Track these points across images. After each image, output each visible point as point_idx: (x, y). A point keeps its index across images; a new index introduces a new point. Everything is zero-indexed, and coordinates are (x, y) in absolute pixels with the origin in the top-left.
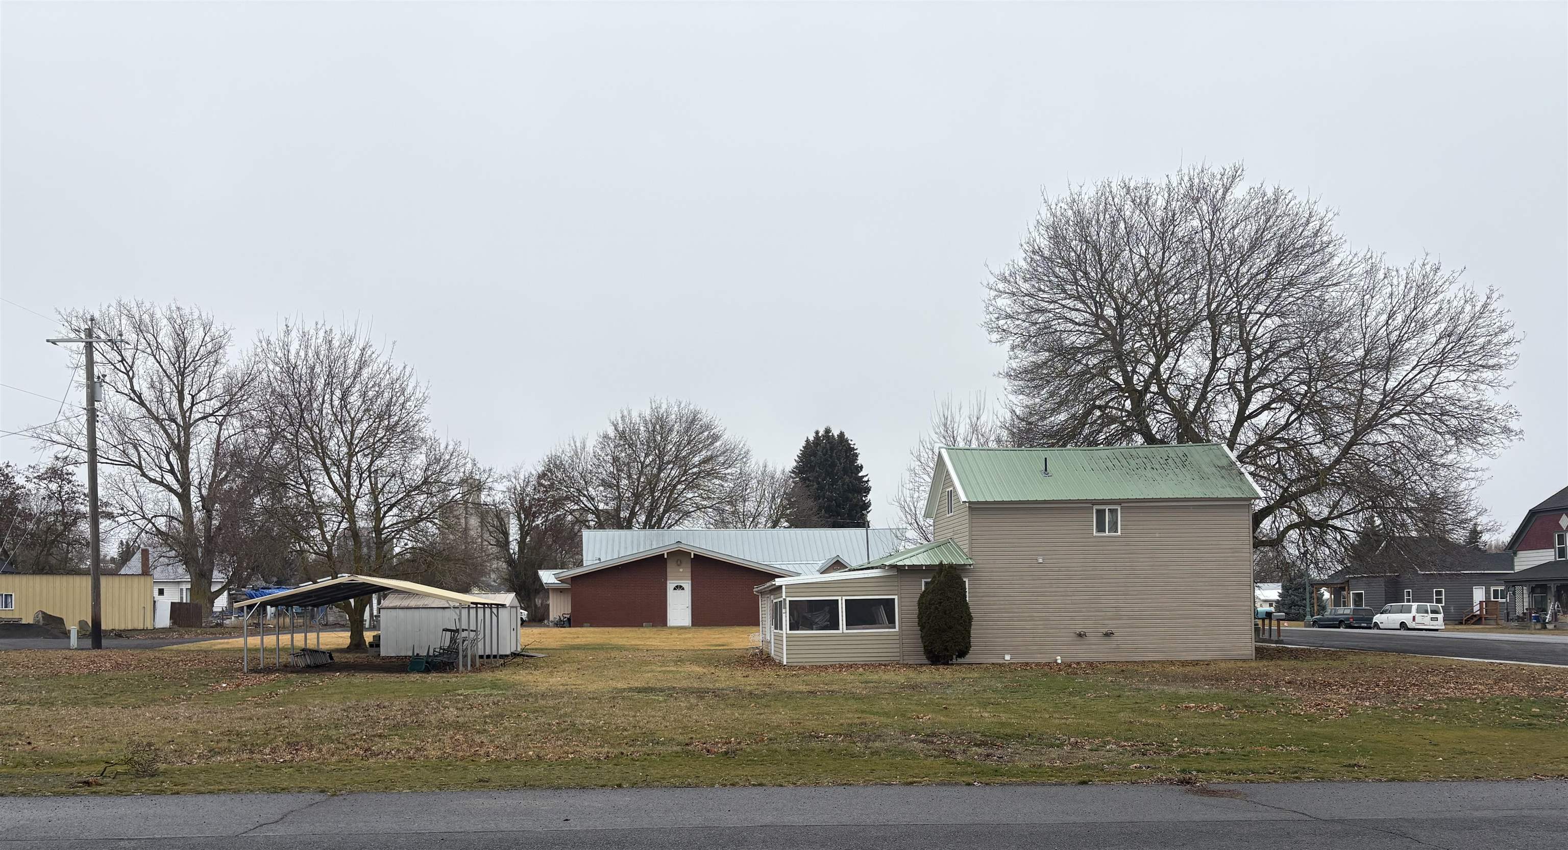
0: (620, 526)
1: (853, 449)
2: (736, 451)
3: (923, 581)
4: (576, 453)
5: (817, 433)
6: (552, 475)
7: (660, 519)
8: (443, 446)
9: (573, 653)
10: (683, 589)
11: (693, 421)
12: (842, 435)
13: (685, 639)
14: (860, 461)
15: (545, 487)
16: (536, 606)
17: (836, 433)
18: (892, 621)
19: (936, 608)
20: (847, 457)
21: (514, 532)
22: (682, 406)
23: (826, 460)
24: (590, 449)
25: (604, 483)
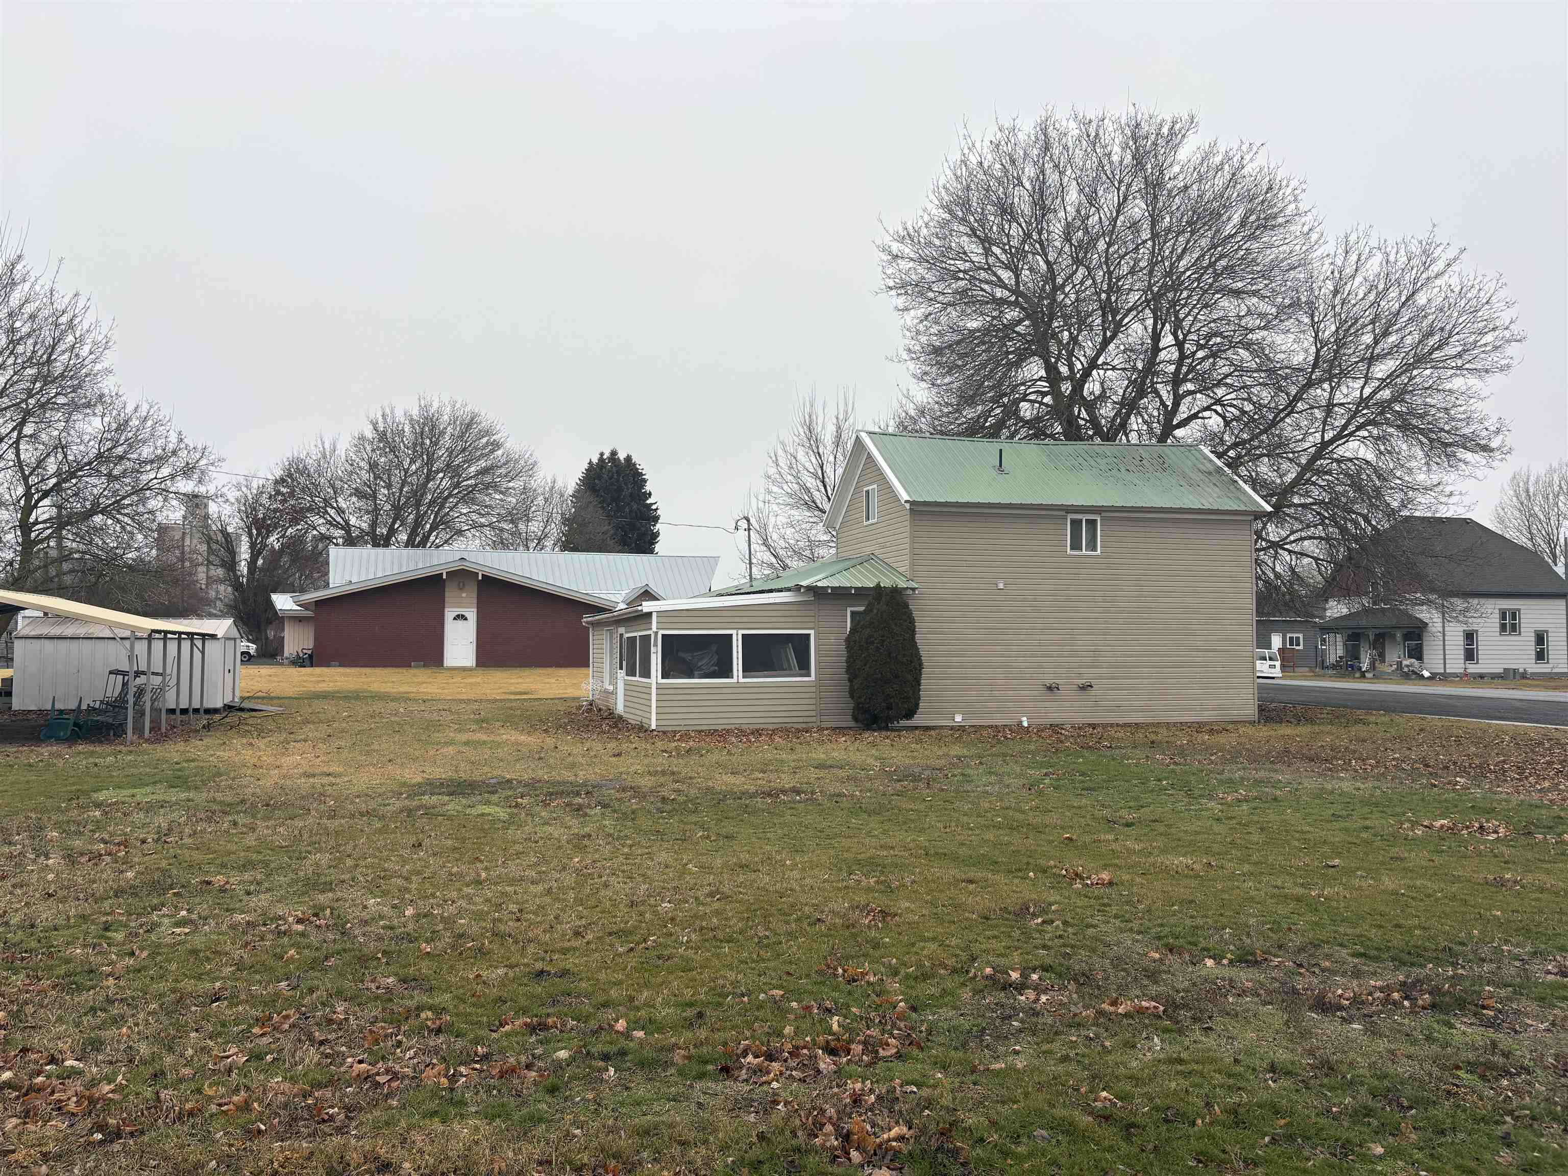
0: (376, 545)
1: (642, 474)
2: (522, 462)
3: (849, 610)
4: (325, 457)
5: (602, 454)
6: (293, 480)
7: (426, 538)
8: (129, 409)
9: (318, 705)
10: (466, 619)
11: (469, 426)
12: (628, 459)
13: (471, 684)
14: (648, 487)
15: (283, 495)
16: (267, 638)
17: (622, 456)
18: (804, 667)
19: (878, 649)
20: (635, 483)
21: (244, 552)
22: (458, 405)
23: (612, 484)
24: (341, 451)
25: (358, 493)
